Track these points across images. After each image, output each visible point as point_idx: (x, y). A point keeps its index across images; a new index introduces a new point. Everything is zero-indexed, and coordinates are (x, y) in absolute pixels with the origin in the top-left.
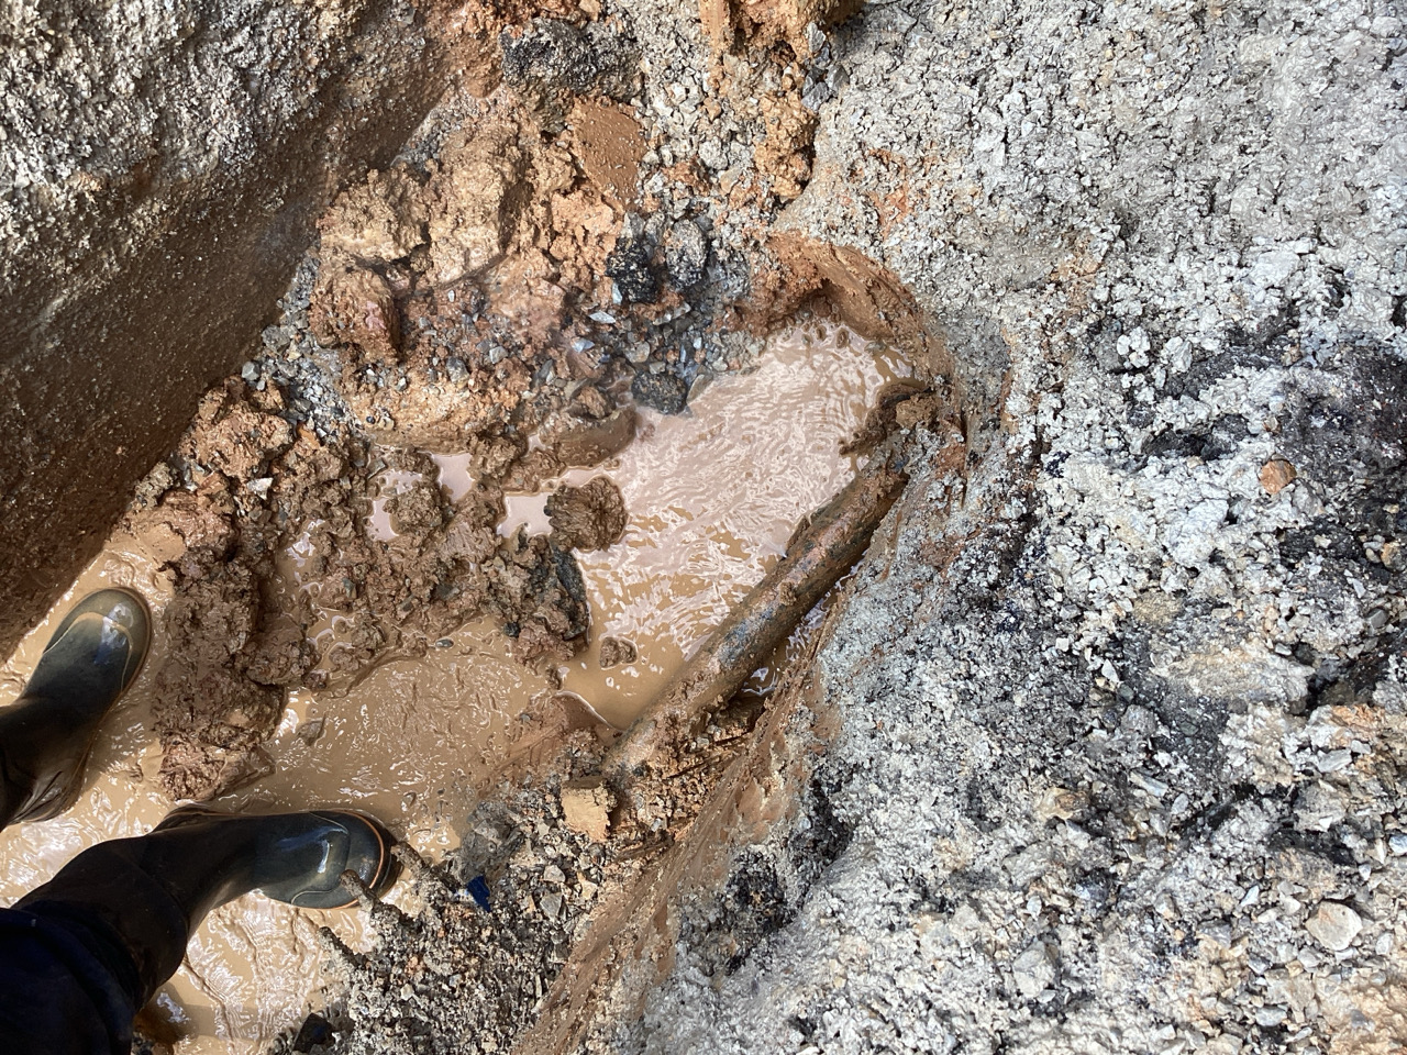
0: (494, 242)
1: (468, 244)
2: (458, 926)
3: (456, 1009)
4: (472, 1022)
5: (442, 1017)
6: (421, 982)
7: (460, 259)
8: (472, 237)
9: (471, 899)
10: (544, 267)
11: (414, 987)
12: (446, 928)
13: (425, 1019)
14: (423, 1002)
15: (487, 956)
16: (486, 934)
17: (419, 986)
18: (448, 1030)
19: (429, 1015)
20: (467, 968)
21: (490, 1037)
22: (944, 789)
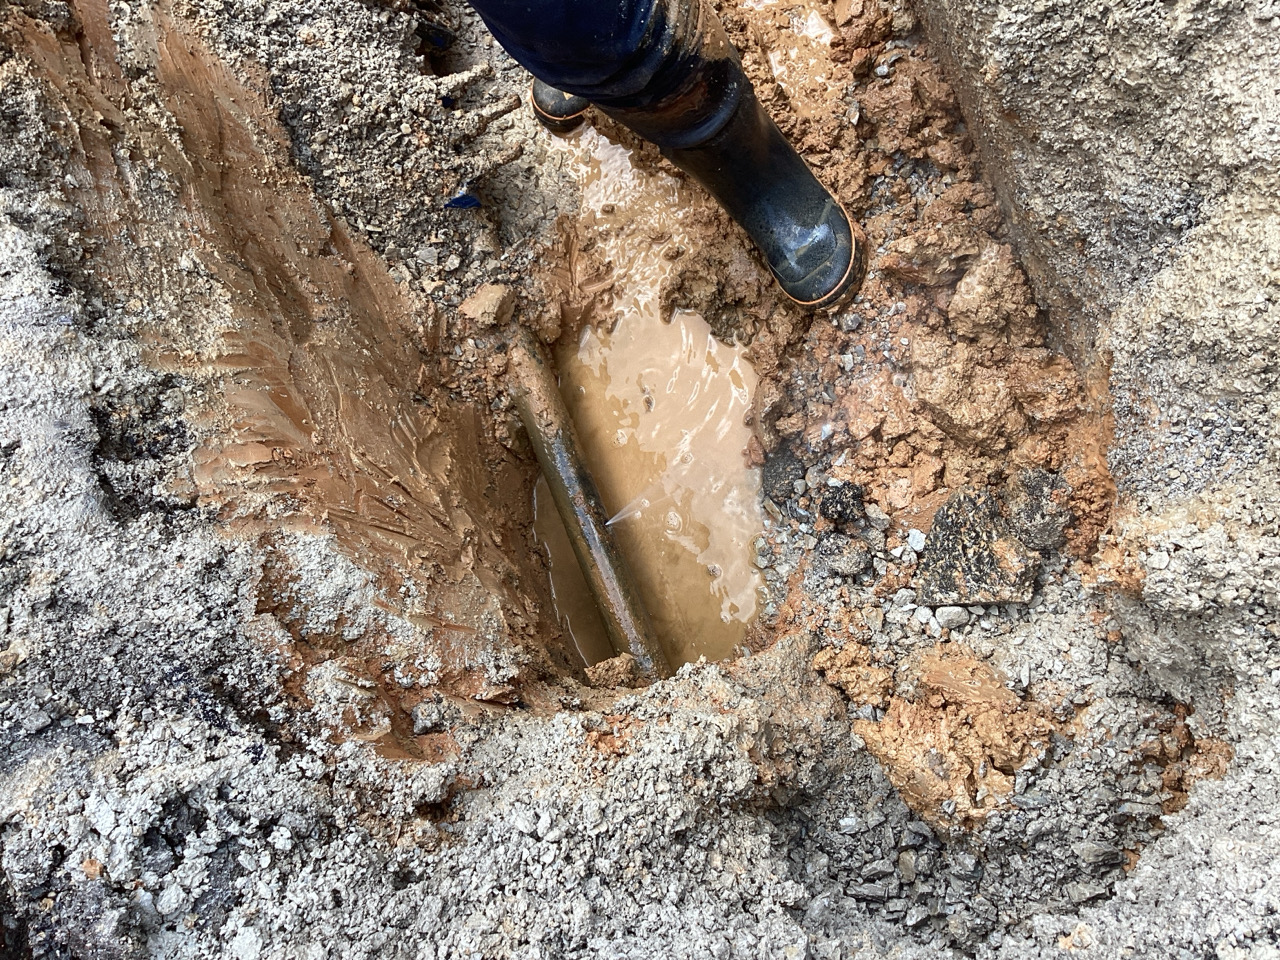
0: (927, 396)
1: (935, 374)
2: (439, 181)
3: (377, 163)
4: (363, 173)
5: (376, 152)
6: (410, 141)
7: (924, 361)
8: (940, 379)
9: (457, 196)
10: (890, 431)
11: (408, 135)
12: (440, 172)
13: (379, 139)
14: (392, 139)
15: (410, 196)
16: (427, 199)
17: (406, 139)
18: (364, 154)
19: (381, 142)
20: (405, 180)
21: (348, 184)
22: (96, 591)
